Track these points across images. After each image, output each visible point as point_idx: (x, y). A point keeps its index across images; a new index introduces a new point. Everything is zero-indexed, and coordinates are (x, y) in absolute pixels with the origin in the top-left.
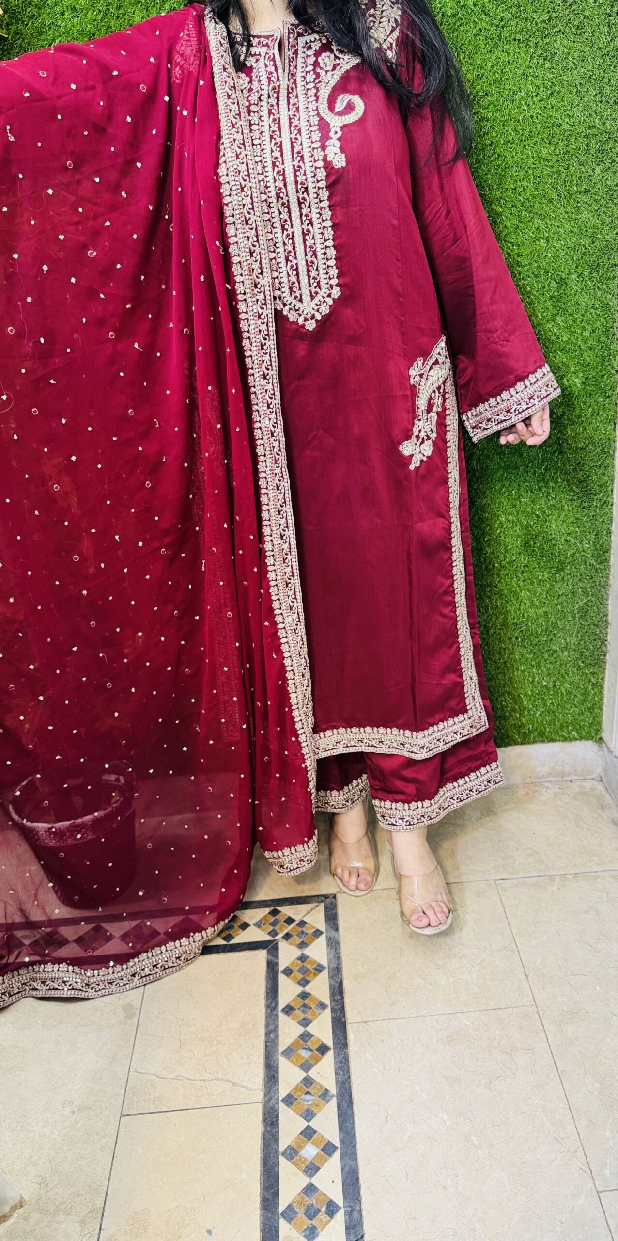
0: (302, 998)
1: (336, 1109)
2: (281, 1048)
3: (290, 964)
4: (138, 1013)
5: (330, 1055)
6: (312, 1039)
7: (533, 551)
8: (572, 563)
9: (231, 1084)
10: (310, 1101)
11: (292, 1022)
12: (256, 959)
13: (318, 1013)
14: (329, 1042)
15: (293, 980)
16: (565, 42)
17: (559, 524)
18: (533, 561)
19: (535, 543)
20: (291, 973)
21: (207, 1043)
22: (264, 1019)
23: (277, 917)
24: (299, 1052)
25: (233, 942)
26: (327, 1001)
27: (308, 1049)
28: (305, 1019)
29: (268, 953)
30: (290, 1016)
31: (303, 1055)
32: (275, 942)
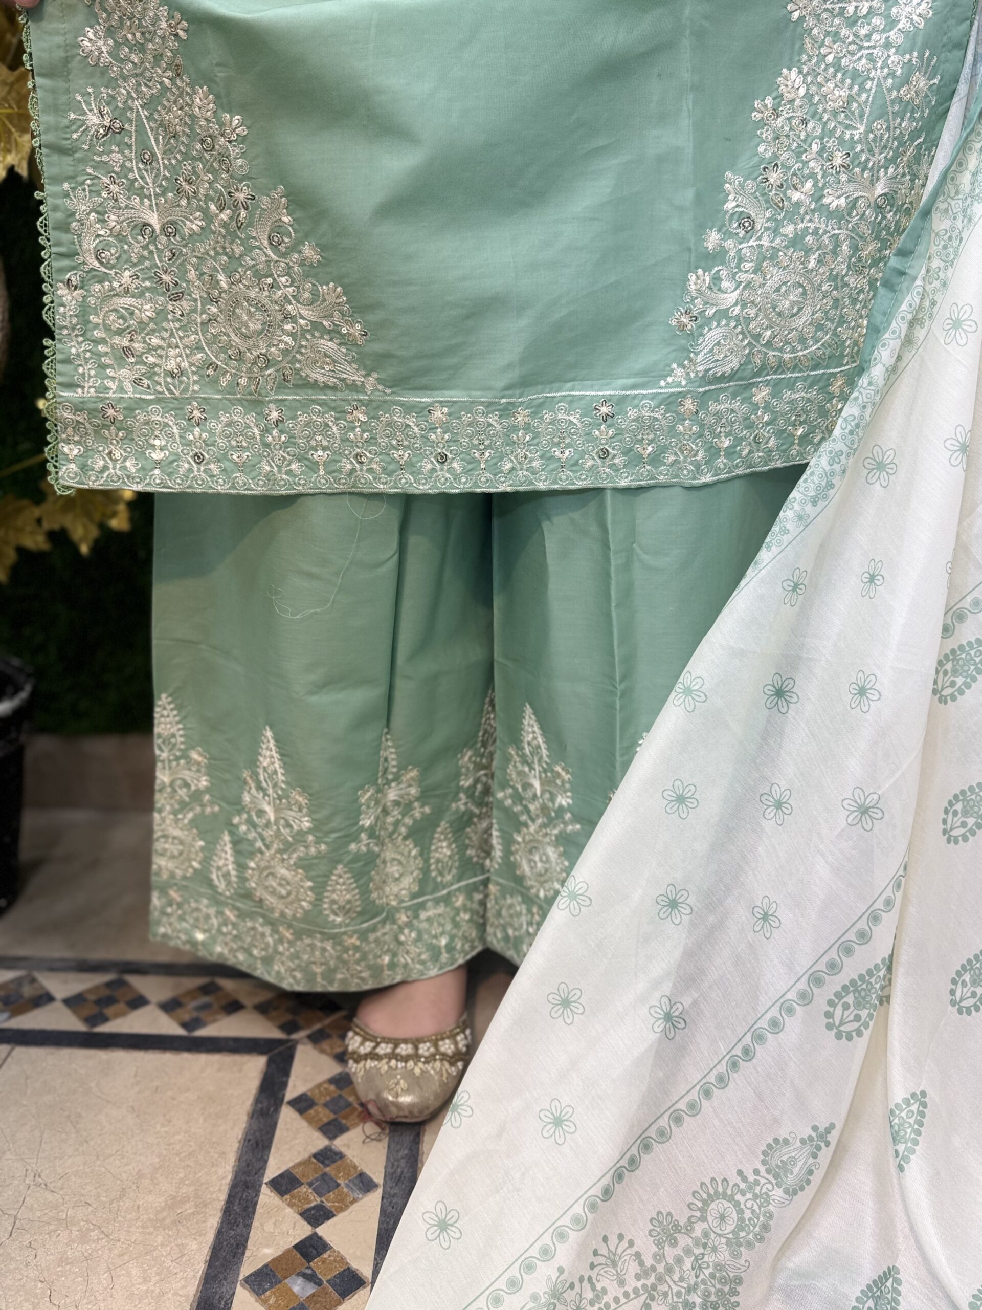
0: (322, 1163)
2: (248, 1267)
3: (311, 1090)
6: (325, 1256)
11: (289, 1210)
12: (240, 1071)
13: (350, 1199)
14: (365, 1268)
15: (310, 1121)
20: (308, 1108)
21: (75, 1233)
22: (223, 1197)
24: (288, 1281)
25: (202, 1032)
26: (378, 1178)
27: (311, 1278)
28: (320, 1208)
29: (269, 1063)
30: (287, 1197)
31: (296, 1289)
32: (289, 1044)
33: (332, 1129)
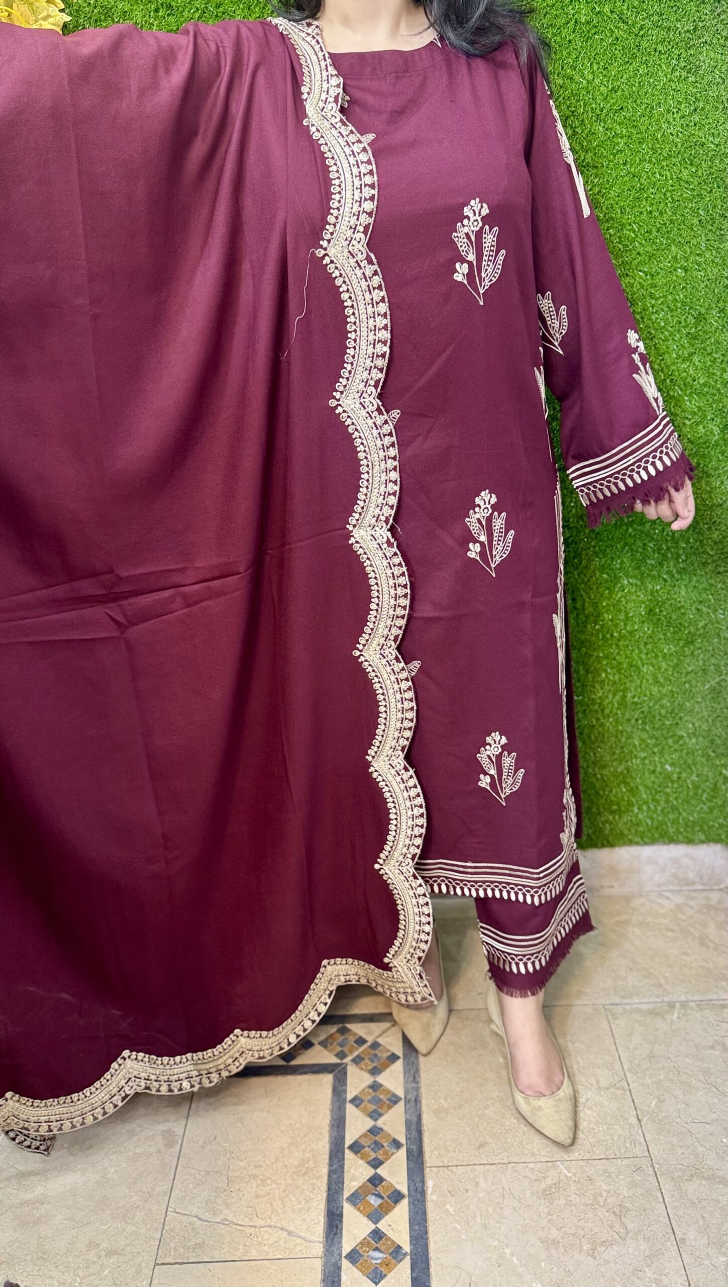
0: (373, 1134)
1: (409, 1271)
2: (346, 1194)
3: (360, 1093)
4: (180, 1142)
5: (405, 1203)
6: (383, 1184)
7: (659, 619)
8: (704, 636)
9: (286, 1233)
10: (379, 1258)
11: (361, 1162)
12: (320, 1084)
13: (390, 1153)
14: (404, 1190)
15: (363, 1112)
16: (712, 55)
17: (689, 590)
18: (658, 631)
19: (661, 611)
20: (360, 1104)
21: (259, 1182)
22: (326, 1157)
23: (347, 1036)
24: (368, 1198)
25: (295, 1063)
26: (402, 1139)
27: (379, 1196)
28: (375, 1159)
29: (335, 1078)
30: (359, 1155)
31: (372, 1202)
32: (343, 1066)
33: (375, 1115)
